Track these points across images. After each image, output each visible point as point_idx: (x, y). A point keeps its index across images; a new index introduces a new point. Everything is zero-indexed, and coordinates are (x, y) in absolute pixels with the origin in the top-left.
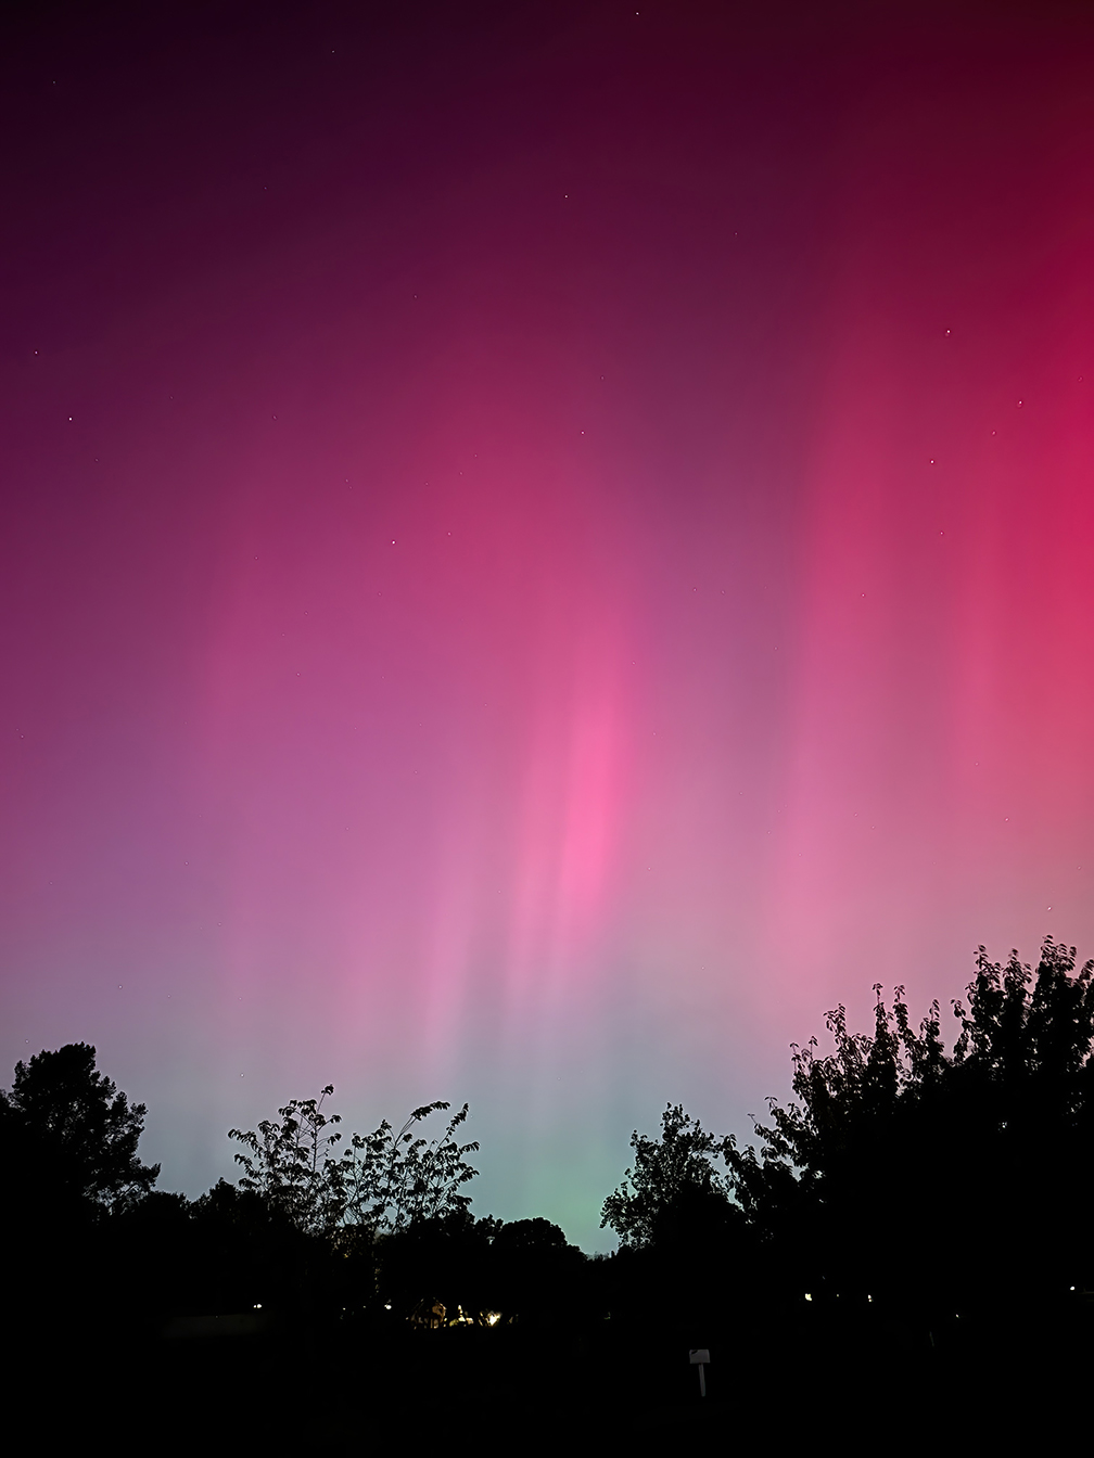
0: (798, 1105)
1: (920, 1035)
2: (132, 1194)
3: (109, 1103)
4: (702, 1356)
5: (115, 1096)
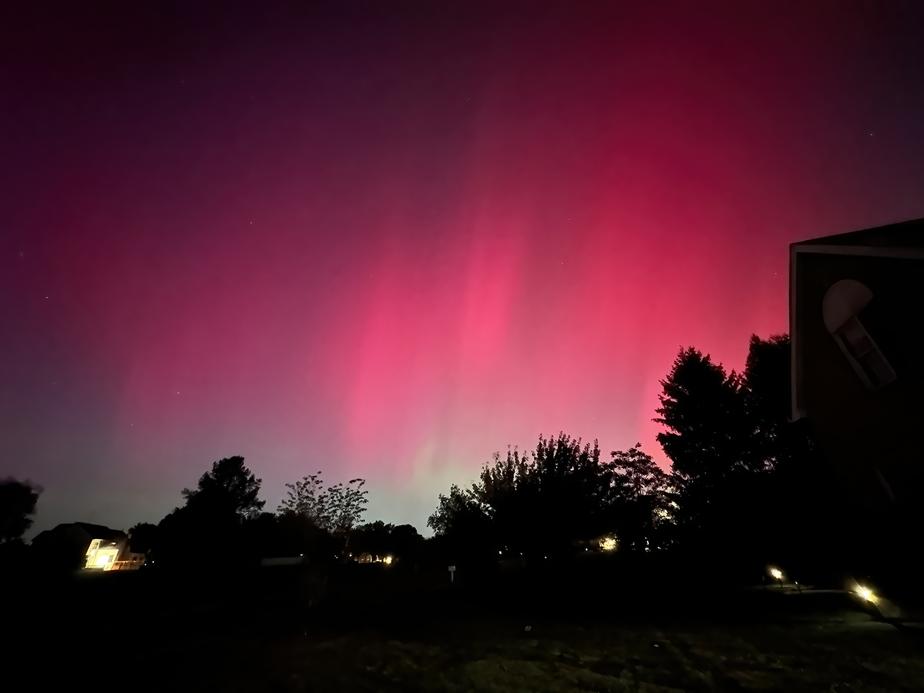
0: (481, 483)
1: (521, 461)
2: (255, 511)
3: (248, 478)
4: (453, 568)
5: (250, 476)
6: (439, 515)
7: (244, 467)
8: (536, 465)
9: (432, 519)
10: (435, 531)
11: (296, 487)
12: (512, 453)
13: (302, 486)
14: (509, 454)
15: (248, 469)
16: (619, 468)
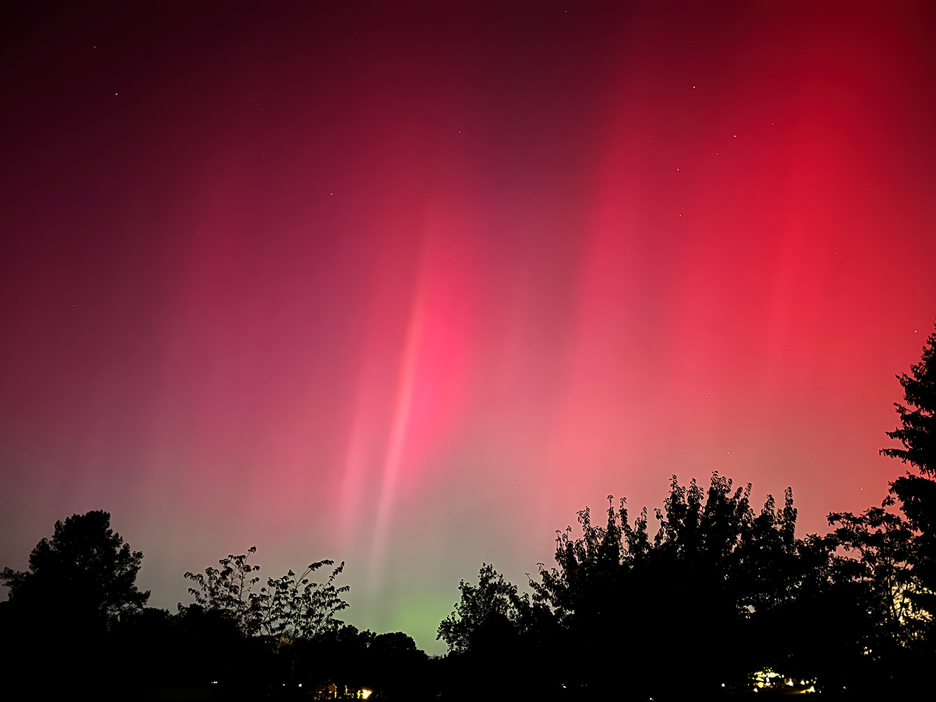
0: (558, 569)
1: (634, 528)
2: (131, 609)
3: (118, 550)
5: (121, 546)
6: (458, 618)
7: (111, 531)
8: (665, 535)
9: (446, 627)
10: (452, 646)
11: (206, 578)
12: (616, 511)
13: (219, 576)
14: (611, 513)
15: (117, 535)
16: (847, 547)
